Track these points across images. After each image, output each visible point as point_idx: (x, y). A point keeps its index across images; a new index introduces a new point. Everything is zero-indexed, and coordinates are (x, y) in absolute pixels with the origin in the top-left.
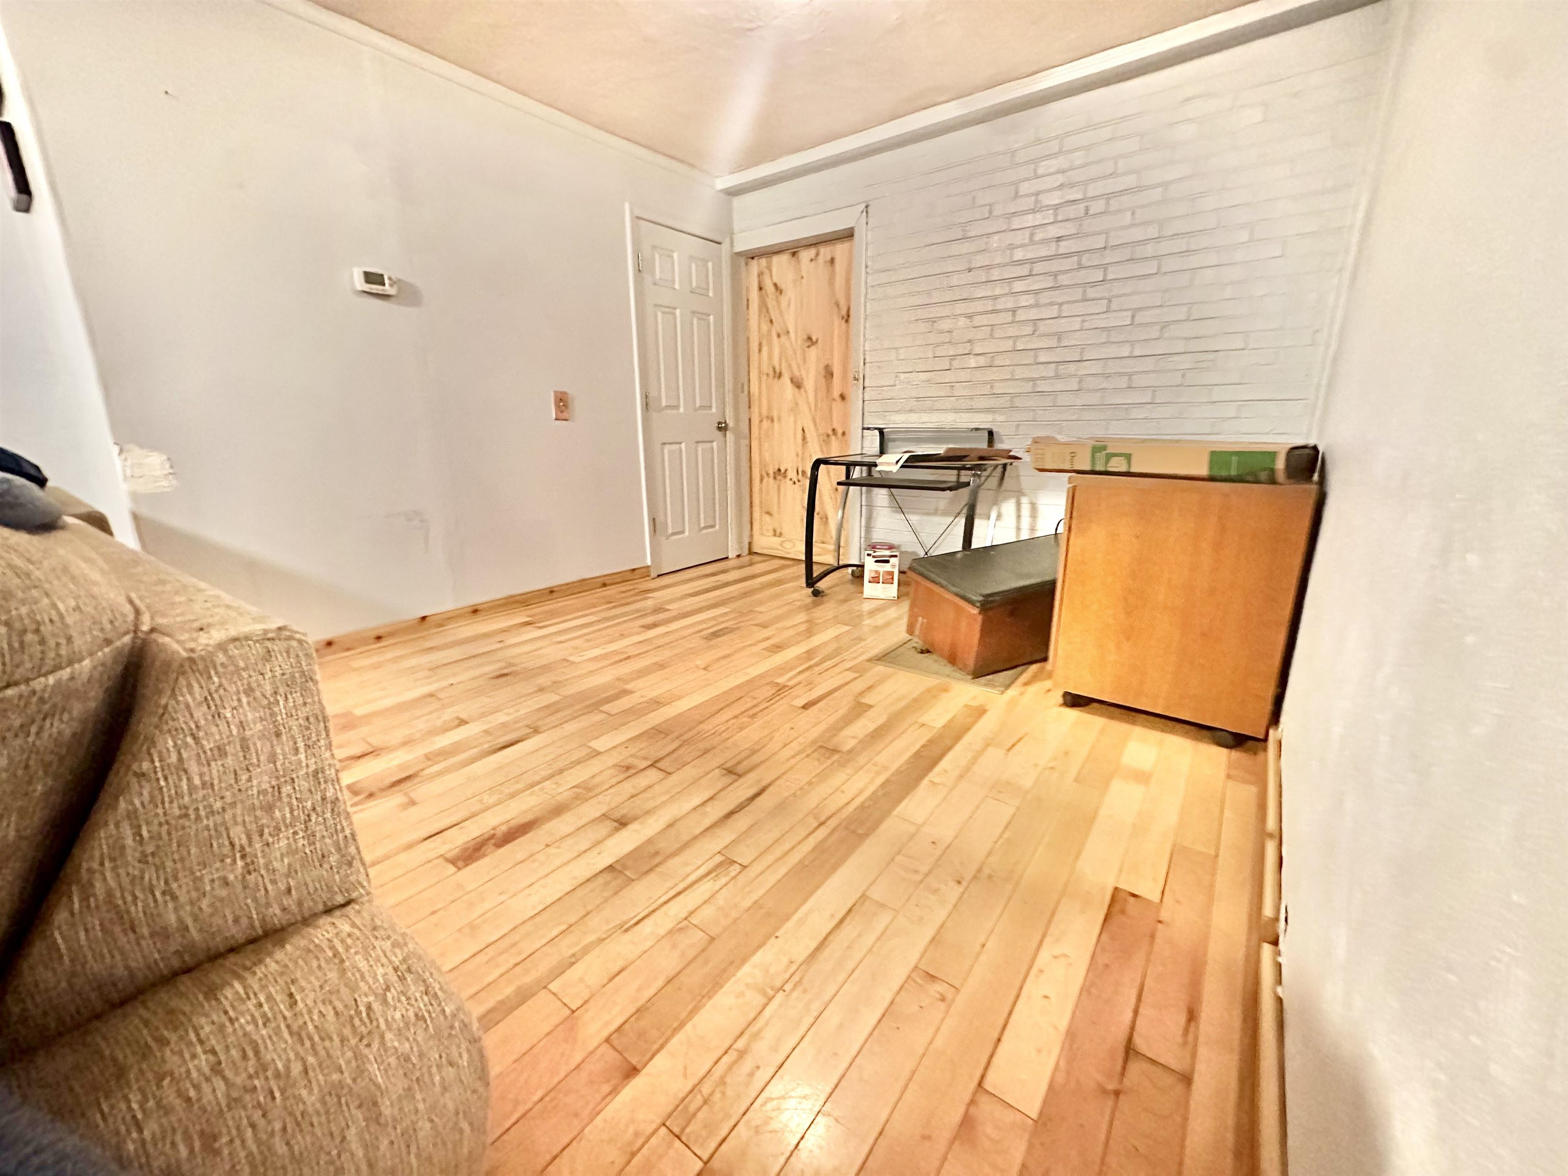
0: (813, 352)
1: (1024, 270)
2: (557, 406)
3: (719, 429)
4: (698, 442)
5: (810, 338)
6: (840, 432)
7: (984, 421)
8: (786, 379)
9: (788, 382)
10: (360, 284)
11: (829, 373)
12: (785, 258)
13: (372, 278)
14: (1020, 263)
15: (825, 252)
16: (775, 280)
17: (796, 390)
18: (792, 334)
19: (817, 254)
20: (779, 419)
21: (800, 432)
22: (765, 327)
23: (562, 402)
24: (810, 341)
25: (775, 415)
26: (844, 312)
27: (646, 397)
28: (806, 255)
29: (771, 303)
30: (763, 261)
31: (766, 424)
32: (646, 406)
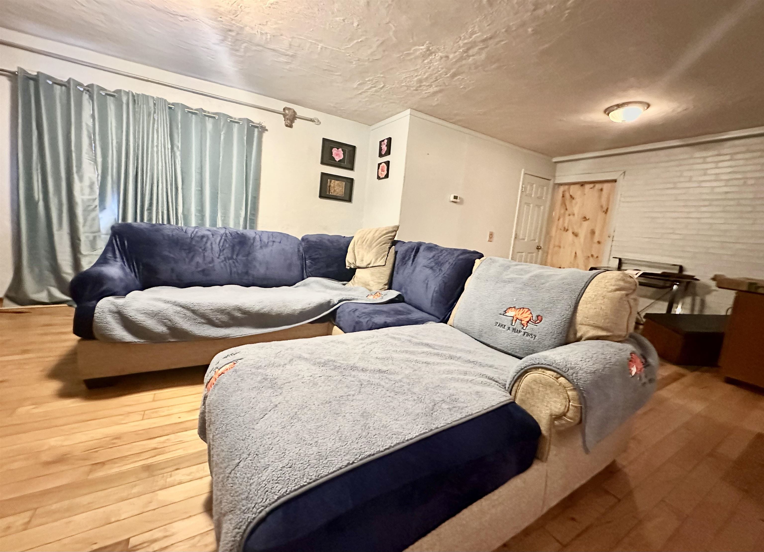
0: (586, 224)
1: (707, 203)
2: (490, 237)
3: (537, 248)
4: (529, 253)
5: (585, 218)
6: (595, 256)
7: (679, 262)
8: (570, 232)
9: (571, 233)
10: (452, 199)
11: (593, 232)
12: (577, 186)
13: (456, 197)
14: (705, 200)
15: (598, 186)
16: (571, 194)
17: (575, 237)
18: (576, 216)
19: (594, 186)
20: (564, 247)
21: (574, 254)
22: (562, 211)
23: (491, 235)
24: (585, 219)
25: (562, 245)
26: (605, 209)
27: (516, 235)
28: (588, 187)
29: (567, 203)
30: (566, 187)
31: (556, 249)
32: (516, 238)
